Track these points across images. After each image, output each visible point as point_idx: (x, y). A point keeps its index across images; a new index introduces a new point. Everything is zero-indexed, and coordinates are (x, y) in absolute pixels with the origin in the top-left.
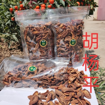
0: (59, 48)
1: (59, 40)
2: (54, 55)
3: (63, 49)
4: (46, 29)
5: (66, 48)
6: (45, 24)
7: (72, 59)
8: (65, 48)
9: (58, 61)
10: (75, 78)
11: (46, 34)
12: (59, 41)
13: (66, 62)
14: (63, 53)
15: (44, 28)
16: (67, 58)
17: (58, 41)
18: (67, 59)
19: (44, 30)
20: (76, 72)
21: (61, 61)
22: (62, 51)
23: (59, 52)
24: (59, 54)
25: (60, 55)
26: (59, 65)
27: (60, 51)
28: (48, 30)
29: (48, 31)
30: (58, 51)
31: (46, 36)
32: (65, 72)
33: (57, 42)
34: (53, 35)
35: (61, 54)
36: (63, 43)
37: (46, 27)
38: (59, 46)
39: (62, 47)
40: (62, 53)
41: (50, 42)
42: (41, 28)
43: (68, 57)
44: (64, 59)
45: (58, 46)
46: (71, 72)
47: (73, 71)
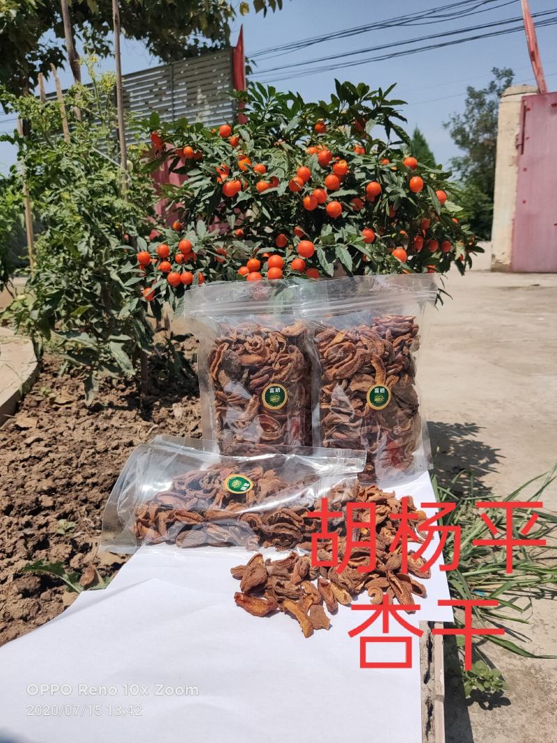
0: (329, 416)
1: (328, 386)
2: (311, 439)
3: (344, 420)
4: (287, 347)
5: (352, 416)
6: (284, 330)
7: (375, 455)
8: (349, 414)
9: (326, 462)
10: (384, 517)
11: (287, 364)
12: (331, 390)
13: (353, 465)
14: (343, 433)
15: (278, 345)
16: (357, 451)
17: (327, 392)
18: (357, 455)
19: (278, 352)
20: (386, 500)
21: (334, 462)
22: (341, 427)
23: (330, 427)
24: (330, 437)
25: (331, 440)
26: (327, 475)
27: (333, 425)
28: (292, 351)
29: (293, 356)
30: (324, 424)
31: (283, 373)
32: (349, 499)
33: (324, 392)
34: (310, 368)
35: (337, 438)
36: (345, 398)
37: (285, 342)
38: (330, 407)
39: (340, 412)
40: (338, 434)
41: (297, 391)
42: (268, 345)
43: (362, 447)
44: (345, 455)
45: (324, 406)
46: (371, 498)
47: (376, 497)
